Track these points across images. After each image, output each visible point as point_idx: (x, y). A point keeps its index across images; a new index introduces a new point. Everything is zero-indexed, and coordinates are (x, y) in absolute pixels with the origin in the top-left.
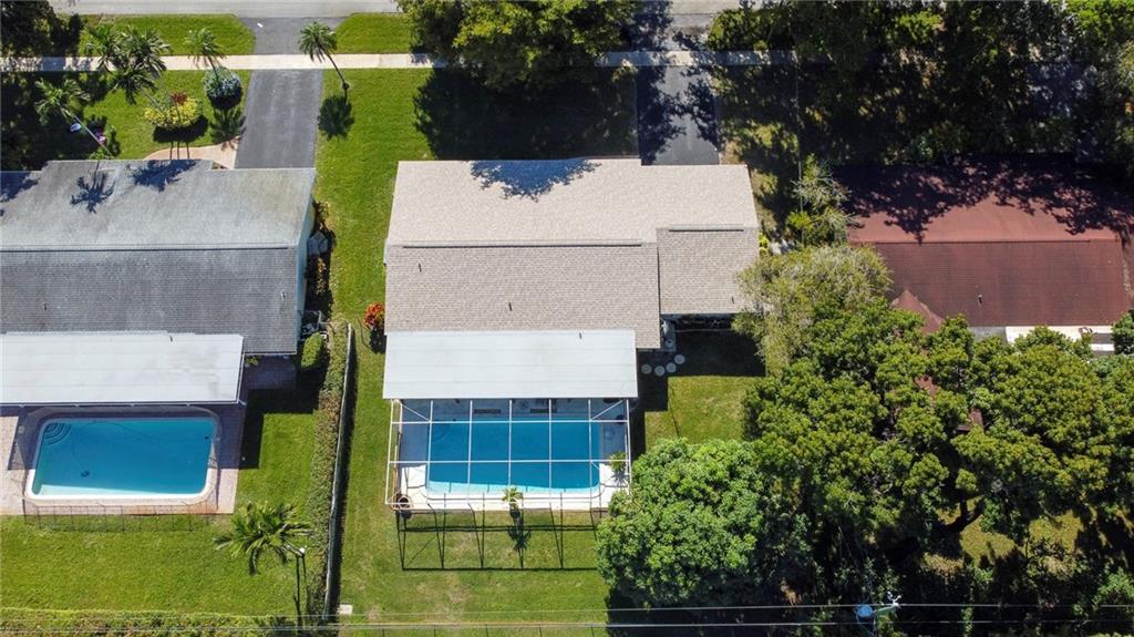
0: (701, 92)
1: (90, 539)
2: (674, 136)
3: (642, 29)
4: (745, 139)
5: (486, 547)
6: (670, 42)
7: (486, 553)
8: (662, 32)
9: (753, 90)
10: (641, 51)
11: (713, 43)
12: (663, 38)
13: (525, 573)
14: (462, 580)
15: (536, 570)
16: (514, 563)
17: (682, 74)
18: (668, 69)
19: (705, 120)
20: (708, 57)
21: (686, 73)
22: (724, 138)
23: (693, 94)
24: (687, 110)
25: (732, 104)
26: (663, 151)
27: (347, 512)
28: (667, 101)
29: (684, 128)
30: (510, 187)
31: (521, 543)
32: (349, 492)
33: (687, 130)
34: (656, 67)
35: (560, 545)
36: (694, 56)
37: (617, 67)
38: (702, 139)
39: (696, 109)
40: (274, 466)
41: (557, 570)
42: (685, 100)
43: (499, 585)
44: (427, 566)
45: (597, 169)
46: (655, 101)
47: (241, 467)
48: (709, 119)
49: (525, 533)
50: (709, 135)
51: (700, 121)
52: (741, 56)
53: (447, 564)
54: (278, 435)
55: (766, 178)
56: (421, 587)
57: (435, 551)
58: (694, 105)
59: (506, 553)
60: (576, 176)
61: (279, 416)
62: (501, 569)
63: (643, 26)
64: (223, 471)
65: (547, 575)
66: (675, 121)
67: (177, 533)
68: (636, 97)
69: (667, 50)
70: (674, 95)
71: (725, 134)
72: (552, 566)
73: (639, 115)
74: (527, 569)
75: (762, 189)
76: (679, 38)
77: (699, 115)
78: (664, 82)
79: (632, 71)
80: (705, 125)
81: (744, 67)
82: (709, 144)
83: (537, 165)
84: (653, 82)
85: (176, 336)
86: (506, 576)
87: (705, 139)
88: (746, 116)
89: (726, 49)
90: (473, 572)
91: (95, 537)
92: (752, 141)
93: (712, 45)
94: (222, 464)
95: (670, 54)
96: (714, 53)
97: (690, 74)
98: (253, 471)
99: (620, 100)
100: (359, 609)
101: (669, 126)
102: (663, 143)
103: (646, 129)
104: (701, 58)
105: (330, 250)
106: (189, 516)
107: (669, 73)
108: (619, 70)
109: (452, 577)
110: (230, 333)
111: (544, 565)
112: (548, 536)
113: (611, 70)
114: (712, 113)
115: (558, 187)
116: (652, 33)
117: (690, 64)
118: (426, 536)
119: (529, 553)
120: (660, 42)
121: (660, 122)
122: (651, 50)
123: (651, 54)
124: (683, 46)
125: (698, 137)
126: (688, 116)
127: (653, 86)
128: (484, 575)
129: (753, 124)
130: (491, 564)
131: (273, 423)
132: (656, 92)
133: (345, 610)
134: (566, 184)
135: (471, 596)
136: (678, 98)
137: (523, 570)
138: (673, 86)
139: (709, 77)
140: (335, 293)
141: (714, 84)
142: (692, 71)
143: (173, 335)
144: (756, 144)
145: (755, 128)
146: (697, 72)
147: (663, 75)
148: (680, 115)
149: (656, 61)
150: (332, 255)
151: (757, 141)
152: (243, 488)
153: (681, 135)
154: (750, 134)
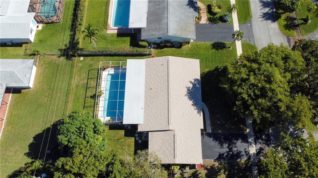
0: (239, 155)
1: (104, 7)
2: (220, 144)
4: (220, 170)
5: (92, 89)
6: (259, 146)
7: (90, 89)
8: (264, 143)
9: (241, 174)
10: (254, 135)
11: (261, 161)
12: (260, 144)
14: (85, 83)
15: (85, 101)
16: (88, 95)
17: (246, 149)
18: (247, 144)
19: (226, 156)
20: (254, 159)
21: (246, 150)
22: (220, 162)
23: (237, 153)
24: (230, 150)
25: (235, 166)
26: (214, 141)
27: (105, 57)
28: (234, 143)
29: (223, 148)
30: (190, 89)
31: (92, 97)
32: (109, 57)
33: (222, 149)
34: (248, 140)
35: (90, 107)
36: (254, 154)
37: (246, 127)
39: (231, 153)
40: (117, 41)
41: (84, 106)
42: (235, 149)
43: (82, 92)
44: (89, 75)
45: (199, 115)
46: (233, 139)
47: (117, 34)
48: (227, 158)
49: (94, 98)
50: (220, 157)
51: (226, 154)
52: (256, 172)
53: (89, 80)
54: (125, 41)
55: (204, 175)
56: (85, 74)
57: (93, 77)
58: (233, 153)
59: (90, 93)
60: (196, 108)
61: (129, 40)
62: (86, 92)
63: (265, 137)
64: (117, 30)
65: (83, 104)
66: (226, 145)
67: (103, 23)
68: (234, 133)
69: (256, 144)
70: (236, 145)
71: (221, 163)
72: (85, 105)
73: (227, 133)
74: (85, 99)
75: (200, 173)
76: (261, 149)
77: (228, 154)
78: (242, 142)
79: (245, 132)
81: (251, 172)
82: (217, 156)
83: (199, 96)
84: (241, 139)
86: (84, 94)
87: (219, 155)
88: (229, 171)
89: (258, 166)
90: (86, 86)
91: (105, 8)
92: (219, 172)
94: (118, 29)
95: (254, 146)
96: (256, 161)
97: (246, 152)
98: (116, 36)
99: (232, 127)
100: (81, 61)
101: (224, 143)
102: (217, 141)
103: (222, 135)
104: (253, 156)
105: (176, 48)
106: (107, 25)
107: (246, 145)
108: (245, 127)
109: (86, 81)
110: (147, 24)
111: (86, 103)
112: (93, 104)
113: (245, 125)
114: (230, 159)
115: (191, 102)
116: (262, 140)
117: (250, 152)
118: (96, 75)
119: (89, 99)
120: (259, 142)
121: (224, 140)
122: (255, 139)
123: (253, 139)
124: (258, 151)
125: (219, 153)
126: (228, 150)
127: (240, 139)
128: (85, 88)
129: (226, 173)
130: (88, 90)
131: (128, 39)
132: (237, 140)
133: (82, 58)
134: (192, 105)
135: (81, 86)
136: (235, 147)
138: (240, 146)
140: (163, 50)
141: (244, 160)
142: (247, 153)
143: (147, 13)
144: (218, 173)
145: (225, 173)
146: (247, 155)
147: (244, 142)
148: (228, 147)
149: (250, 140)
150: (174, 48)
151: (219, 174)
152: (112, 35)
153: (220, 147)
154: (222, 171)
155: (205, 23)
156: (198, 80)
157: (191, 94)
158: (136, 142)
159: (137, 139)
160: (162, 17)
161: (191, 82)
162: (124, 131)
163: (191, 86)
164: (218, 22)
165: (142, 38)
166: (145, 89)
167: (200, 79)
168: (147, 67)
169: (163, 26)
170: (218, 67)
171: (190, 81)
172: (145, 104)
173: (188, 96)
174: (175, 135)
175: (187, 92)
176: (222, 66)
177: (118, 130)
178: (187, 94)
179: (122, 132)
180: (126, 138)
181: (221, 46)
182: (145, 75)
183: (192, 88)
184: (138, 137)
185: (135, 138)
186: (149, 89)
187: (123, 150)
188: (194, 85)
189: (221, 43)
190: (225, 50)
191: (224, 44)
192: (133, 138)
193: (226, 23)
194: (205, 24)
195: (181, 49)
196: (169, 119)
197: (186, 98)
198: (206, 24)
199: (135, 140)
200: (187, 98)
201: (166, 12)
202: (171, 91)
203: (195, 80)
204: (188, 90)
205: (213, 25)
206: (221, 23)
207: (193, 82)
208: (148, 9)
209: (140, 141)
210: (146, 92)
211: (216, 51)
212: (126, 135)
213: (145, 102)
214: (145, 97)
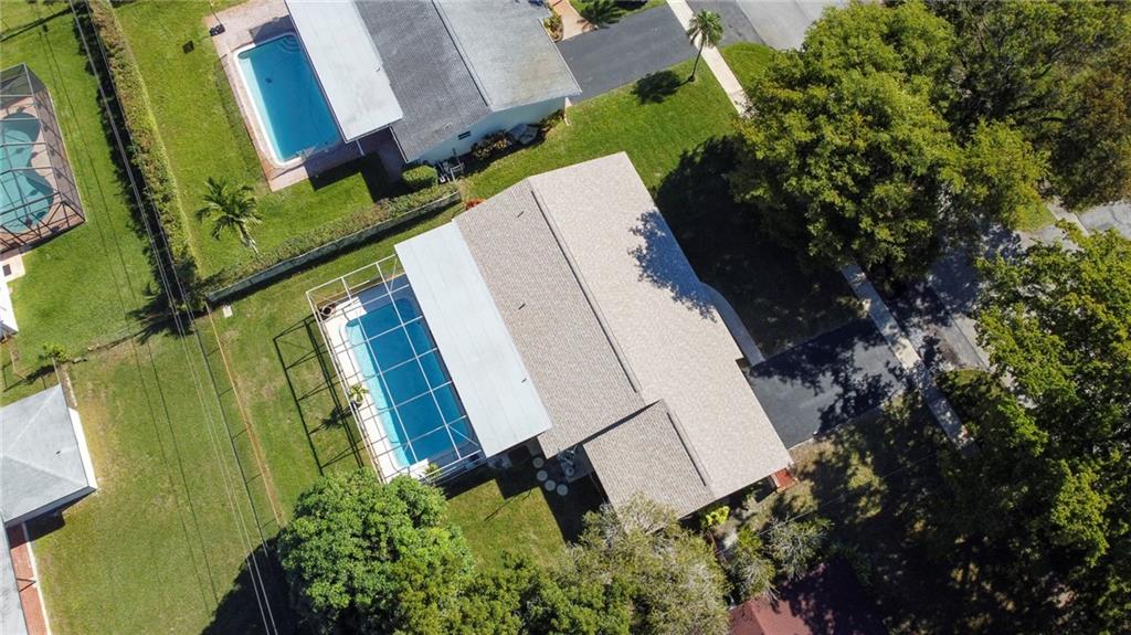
0: (876, 390)
1: (218, 110)
2: (808, 385)
3: (919, 302)
4: (846, 459)
5: (316, 396)
6: (919, 336)
7: (311, 398)
8: (928, 322)
9: (911, 443)
10: (890, 311)
11: (947, 379)
12: (920, 327)
13: (306, 438)
14: (283, 389)
15: (312, 446)
16: (311, 425)
17: (888, 363)
18: (886, 347)
19: (844, 409)
20: (925, 381)
21: (891, 366)
22: (833, 436)
23: (869, 384)
24: (846, 386)
25: (882, 427)
26: (785, 382)
27: (305, 274)
28: (845, 362)
29: (822, 392)
30: (645, 252)
31: (329, 424)
32: (323, 266)
33: (821, 395)
34: (880, 334)
35: (341, 457)
36: (917, 366)
37: (855, 296)
38: (819, 414)
39: (853, 394)
40: (321, 202)
41: (318, 464)
42: (857, 378)
43: (288, 421)
44: (283, 356)
45: (708, 321)
46: (838, 350)
47: (310, 179)
48: (848, 413)
49: (340, 422)
50: (828, 421)
51: (839, 405)
52: (948, 414)
53: (290, 371)
54: (347, 191)
55: (809, 498)
56: (265, 360)
57: (299, 356)
58: (857, 391)
59: (317, 414)
60: (689, 304)
61: (363, 183)
62: (302, 416)
63: (923, 301)
64: (303, 168)
65: (311, 458)
66: (826, 379)
67: (244, 163)
68: (832, 330)
69: (907, 336)
70: (857, 365)
71: (839, 436)
72: (320, 458)
73: (811, 341)
74: (309, 439)
75: (794, 498)
76: (930, 343)
77: (847, 401)
78: (866, 349)
79: (861, 312)
80: (838, 411)
81: (936, 423)
82: (818, 424)
83: (682, 263)
84: (860, 339)
85: (382, 72)
86: (298, 423)
87: (821, 418)
88: (874, 450)
89: (947, 395)
90: (290, 394)
91: (222, 111)
92: (847, 465)
93: (943, 378)
94: (307, 164)
95: (904, 341)
96: (935, 384)
97: (892, 371)
98: (311, 188)
99: (818, 316)
100: (231, 321)
101: (816, 375)
102: (793, 377)
103: (800, 354)
104: (919, 374)
105: (526, 146)
106: (259, 164)
107: (881, 350)
108: (854, 300)
109: (281, 381)
110: (402, 107)
111: (318, 451)
112: (345, 442)
113: (850, 292)
114: (858, 412)
115: (667, 293)
116: (920, 313)
117: (905, 366)
118: (307, 343)
119: (324, 434)
120: (914, 325)
121: (816, 365)
122: (898, 321)
123: (893, 322)
124: (923, 351)
125: (819, 410)
126: (839, 390)
127: (856, 340)
128: (292, 405)
129: (869, 460)
130: (303, 406)
131: (356, 182)
132: (850, 346)
133: (227, 311)
134: (675, 299)
135: (271, 403)
136: (855, 371)
137: (308, 435)
138: (866, 362)
139: (901, 392)
140: (489, 169)
141: (896, 398)
142: (898, 372)
143: (382, 68)
144: (846, 471)
145: (865, 463)
146: (899, 378)
147: (874, 345)
148: (836, 381)
149: (887, 331)
150: (523, 151)
151: (850, 472)
152: (295, 190)
153: (812, 391)
154: (854, 460)
155: (579, 32)
156: (652, 215)
157: (654, 266)
158: (551, 498)
159: (550, 486)
160: (441, 64)
161: (636, 231)
162: (493, 482)
163: (642, 242)
164: (620, 15)
165: (410, 159)
166: (503, 316)
167: (656, 209)
168: (471, 242)
169: (460, 90)
170: (686, 152)
171: (631, 230)
172: (525, 363)
173: (648, 276)
174: (671, 413)
175: (641, 266)
176: (699, 145)
177: (475, 489)
178: (645, 271)
179: (491, 489)
180: (512, 500)
181: (665, 84)
182: (481, 273)
183: (647, 248)
184: (549, 478)
185: (542, 485)
186: (515, 310)
187: (523, 542)
188: (649, 236)
189: (658, 75)
190: (682, 92)
191: (668, 74)
192: (537, 491)
193: (643, 8)
194: (580, 35)
195: (546, 145)
196: (629, 372)
197: (647, 285)
198: (584, 33)
199: (545, 492)
200: (649, 284)
201: (447, 42)
202: (589, 286)
203: (646, 218)
204: (639, 258)
205: (607, 28)
206: (629, 13)
207: (641, 227)
208: (382, 56)
209: (563, 490)
210: (509, 323)
211: (656, 105)
212: (507, 493)
213: (523, 354)
214: (515, 339)
